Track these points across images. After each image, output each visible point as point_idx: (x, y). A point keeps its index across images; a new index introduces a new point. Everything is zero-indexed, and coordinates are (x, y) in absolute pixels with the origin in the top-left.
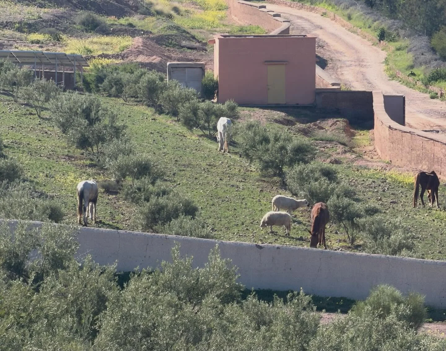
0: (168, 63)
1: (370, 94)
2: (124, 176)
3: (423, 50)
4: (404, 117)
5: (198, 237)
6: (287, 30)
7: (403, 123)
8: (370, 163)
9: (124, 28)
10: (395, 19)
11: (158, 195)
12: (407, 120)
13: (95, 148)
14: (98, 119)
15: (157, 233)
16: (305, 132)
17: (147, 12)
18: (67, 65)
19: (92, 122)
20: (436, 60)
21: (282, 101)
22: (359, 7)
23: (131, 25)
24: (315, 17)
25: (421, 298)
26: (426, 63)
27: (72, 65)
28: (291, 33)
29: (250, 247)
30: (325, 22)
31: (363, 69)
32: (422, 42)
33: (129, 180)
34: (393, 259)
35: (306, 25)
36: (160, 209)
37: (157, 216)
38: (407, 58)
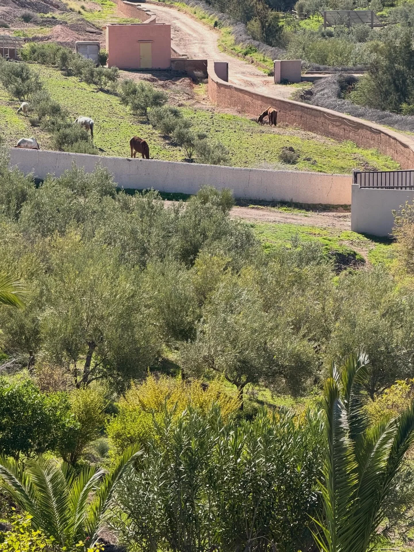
0: (76, 42)
1: (206, 62)
2: (44, 115)
3: (241, 33)
4: (227, 76)
5: (90, 154)
6: (154, 21)
7: (227, 80)
8: (204, 106)
9: (49, 19)
10: (224, 13)
11: (65, 127)
12: (229, 78)
13: (26, 96)
14: (28, 78)
15: (64, 151)
16: (163, 86)
17: (64, 9)
18: (11, 43)
19: (23, 80)
20: (249, 39)
21: (150, 67)
22: (201, 5)
23: (53, 18)
24: (173, 12)
25: (231, 193)
26: (243, 41)
27: (14, 44)
28: (157, 22)
29: (123, 160)
30: (180, 15)
31: (203, 46)
32: (241, 27)
33: (48, 118)
34: (215, 167)
35: (168, 17)
36: (65, 136)
37: (64, 141)
38: (231, 39)
